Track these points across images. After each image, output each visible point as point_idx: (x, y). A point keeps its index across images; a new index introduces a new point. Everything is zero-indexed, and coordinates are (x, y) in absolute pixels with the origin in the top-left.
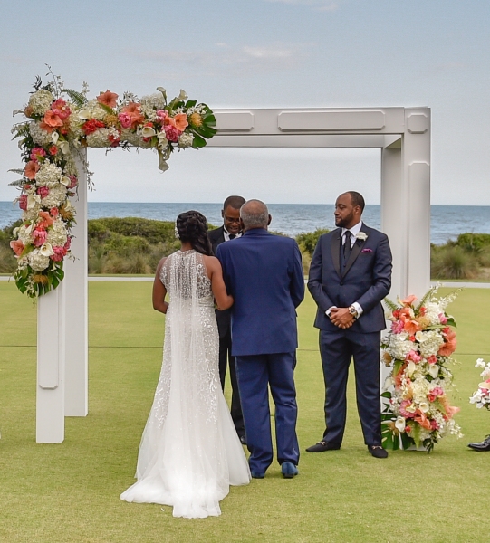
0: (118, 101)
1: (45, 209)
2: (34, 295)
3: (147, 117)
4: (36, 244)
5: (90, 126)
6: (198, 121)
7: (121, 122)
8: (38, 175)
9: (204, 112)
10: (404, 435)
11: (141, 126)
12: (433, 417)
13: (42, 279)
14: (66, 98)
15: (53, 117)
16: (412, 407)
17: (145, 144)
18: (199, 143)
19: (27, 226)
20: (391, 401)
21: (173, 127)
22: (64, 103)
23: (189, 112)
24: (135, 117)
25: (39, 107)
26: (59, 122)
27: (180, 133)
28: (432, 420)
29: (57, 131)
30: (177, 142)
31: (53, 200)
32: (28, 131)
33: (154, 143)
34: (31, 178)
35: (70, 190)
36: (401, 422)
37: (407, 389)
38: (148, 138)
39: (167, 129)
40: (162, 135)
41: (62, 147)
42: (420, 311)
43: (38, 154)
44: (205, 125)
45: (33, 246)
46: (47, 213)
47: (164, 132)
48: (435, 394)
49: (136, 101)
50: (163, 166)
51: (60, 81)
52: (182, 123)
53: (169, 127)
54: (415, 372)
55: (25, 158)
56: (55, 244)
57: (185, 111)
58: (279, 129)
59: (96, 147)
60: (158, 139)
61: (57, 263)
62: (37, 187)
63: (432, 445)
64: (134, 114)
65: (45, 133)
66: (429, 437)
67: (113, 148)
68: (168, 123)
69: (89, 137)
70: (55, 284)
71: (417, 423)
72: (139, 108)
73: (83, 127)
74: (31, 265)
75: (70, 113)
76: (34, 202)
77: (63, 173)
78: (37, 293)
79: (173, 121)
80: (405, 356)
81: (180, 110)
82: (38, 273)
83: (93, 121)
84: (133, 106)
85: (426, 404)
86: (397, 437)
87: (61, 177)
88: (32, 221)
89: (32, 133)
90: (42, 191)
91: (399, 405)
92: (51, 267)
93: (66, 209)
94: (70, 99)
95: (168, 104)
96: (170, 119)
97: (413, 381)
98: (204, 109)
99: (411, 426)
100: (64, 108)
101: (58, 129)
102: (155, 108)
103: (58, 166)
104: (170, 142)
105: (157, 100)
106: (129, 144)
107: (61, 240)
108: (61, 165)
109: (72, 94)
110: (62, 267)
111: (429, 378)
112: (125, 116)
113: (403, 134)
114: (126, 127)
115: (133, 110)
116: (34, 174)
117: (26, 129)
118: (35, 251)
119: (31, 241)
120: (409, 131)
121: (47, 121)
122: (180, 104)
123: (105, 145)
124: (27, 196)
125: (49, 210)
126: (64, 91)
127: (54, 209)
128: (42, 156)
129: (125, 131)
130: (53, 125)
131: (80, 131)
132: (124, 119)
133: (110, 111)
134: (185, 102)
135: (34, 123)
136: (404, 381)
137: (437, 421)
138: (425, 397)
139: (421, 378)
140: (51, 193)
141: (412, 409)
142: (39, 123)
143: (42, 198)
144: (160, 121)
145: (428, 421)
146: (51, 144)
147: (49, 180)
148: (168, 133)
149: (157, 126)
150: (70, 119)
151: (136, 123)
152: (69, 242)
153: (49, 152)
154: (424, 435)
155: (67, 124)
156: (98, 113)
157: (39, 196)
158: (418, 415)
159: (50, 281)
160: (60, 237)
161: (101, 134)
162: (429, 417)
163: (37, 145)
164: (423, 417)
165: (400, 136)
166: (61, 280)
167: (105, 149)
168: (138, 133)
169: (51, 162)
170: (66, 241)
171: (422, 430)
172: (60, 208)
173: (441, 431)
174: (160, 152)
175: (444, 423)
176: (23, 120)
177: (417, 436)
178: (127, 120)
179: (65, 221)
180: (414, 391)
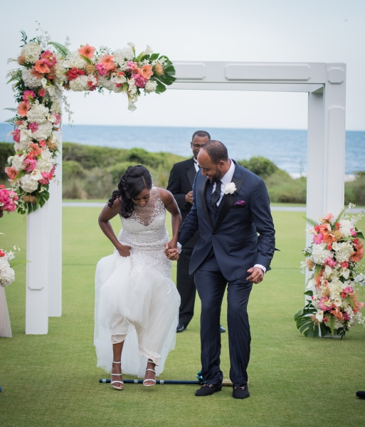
0: (95, 54)
1: (35, 141)
2: (25, 212)
3: (119, 67)
4: (27, 170)
5: (72, 73)
6: (160, 71)
7: (98, 70)
8: (29, 114)
9: (166, 64)
10: (323, 324)
11: (114, 74)
12: (345, 310)
13: (32, 199)
14: (52, 49)
15: (42, 65)
16: (329, 302)
17: (118, 89)
18: (161, 89)
19: (20, 155)
20: (312, 298)
21: (141, 76)
22: (51, 54)
23: (153, 63)
24: (109, 66)
25: (31, 57)
26: (47, 70)
27: (146, 80)
28: (344, 313)
29: (45, 77)
30: (144, 87)
31: (41, 134)
32: (21, 76)
33: (125, 88)
34: (23, 116)
35: (55, 125)
36: (320, 314)
37: (325, 288)
38: (120, 84)
39: (136, 77)
40: (132, 82)
41: (49, 90)
42: (336, 227)
43: (29, 96)
44: (166, 74)
45: (24, 172)
46: (37, 144)
47: (133, 79)
48: (347, 292)
49: (110, 54)
50: (132, 107)
51: (47, 35)
52: (148, 73)
53: (138, 76)
54: (332, 274)
55: (18, 99)
56: (43, 171)
57: (150, 63)
58: (226, 78)
59: (78, 90)
60: (128, 85)
61: (44, 186)
62: (29, 123)
63: (344, 332)
64: (109, 64)
65: (35, 78)
66: (342, 326)
67: (90, 92)
68: (136, 72)
69: (71, 82)
70: (42, 203)
71: (332, 315)
72: (113, 59)
73: (67, 74)
74: (23, 187)
75: (56, 62)
76: (25, 135)
77: (50, 112)
78: (27, 210)
79: (141, 71)
80: (323, 262)
81: (146, 62)
82: (28, 194)
83: (75, 69)
84: (107, 58)
85: (340, 299)
86: (317, 327)
87: (48, 115)
88: (24, 151)
89: (24, 78)
90: (32, 126)
91: (318, 301)
92: (39, 189)
93: (52, 142)
94: (56, 51)
95: (136, 57)
96: (139, 69)
97: (330, 281)
98: (166, 61)
99: (328, 318)
100: (51, 58)
101: (46, 76)
102: (126, 60)
103: (46, 106)
104: (138, 88)
105: (128, 53)
106: (103, 89)
107: (48, 167)
108: (49, 105)
109: (57, 46)
110: (48, 189)
111: (342, 279)
112: (101, 66)
113: (324, 84)
114: (102, 75)
115: (108, 60)
116: (25, 112)
117: (19, 74)
118: (27, 176)
119: (23, 167)
120: (329, 82)
121: (37, 68)
122: (146, 57)
123: (85, 89)
124: (19, 131)
125: (38, 142)
126: (51, 43)
127: (43, 141)
128: (32, 97)
129: (101, 78)
130: (43, 72)
131: (64, 78)
132: (101, 68)
133: (89, 61)
134: (151, 55)
135: (26, 70)
136: (323, 282)
137: (348, 313)
138: (339, 294)
139: (336, 279)
140: (40, 127)
141: (328, 304)
142: (30, 70)
143: (32, 132)
144: (130, 70)
145: (341, 313)
146: (40, 87)
147: (39, 117)
148: (137, 80)
149: (128, 74)
150: (56, 67)
151: (111, 71)
152: (54, 169)
153: (38, 94)
154: (337, 325)
155: (53, 71)
156: (80, 63)
157: (30, 130)
158: (333, 309)
159: (38, 201)
160: (47, 165)
161: (82, 80)
162: (342, 310)
163: (28, 89)
164: (337, 310)
165: (322, 85)
166: (47, 200)
167: (84, 92)
168: (112, 79)
169: (40, 103)
170: (52, 167)
171: (337, 320)
172: (47, 140)
173: (351, 321)
174: (129, 96)
175: (353, 315)
176: (17, 67)
177: (332, 325)
178: (103, 69)
179: (51, 152)
180: (331, 289)
